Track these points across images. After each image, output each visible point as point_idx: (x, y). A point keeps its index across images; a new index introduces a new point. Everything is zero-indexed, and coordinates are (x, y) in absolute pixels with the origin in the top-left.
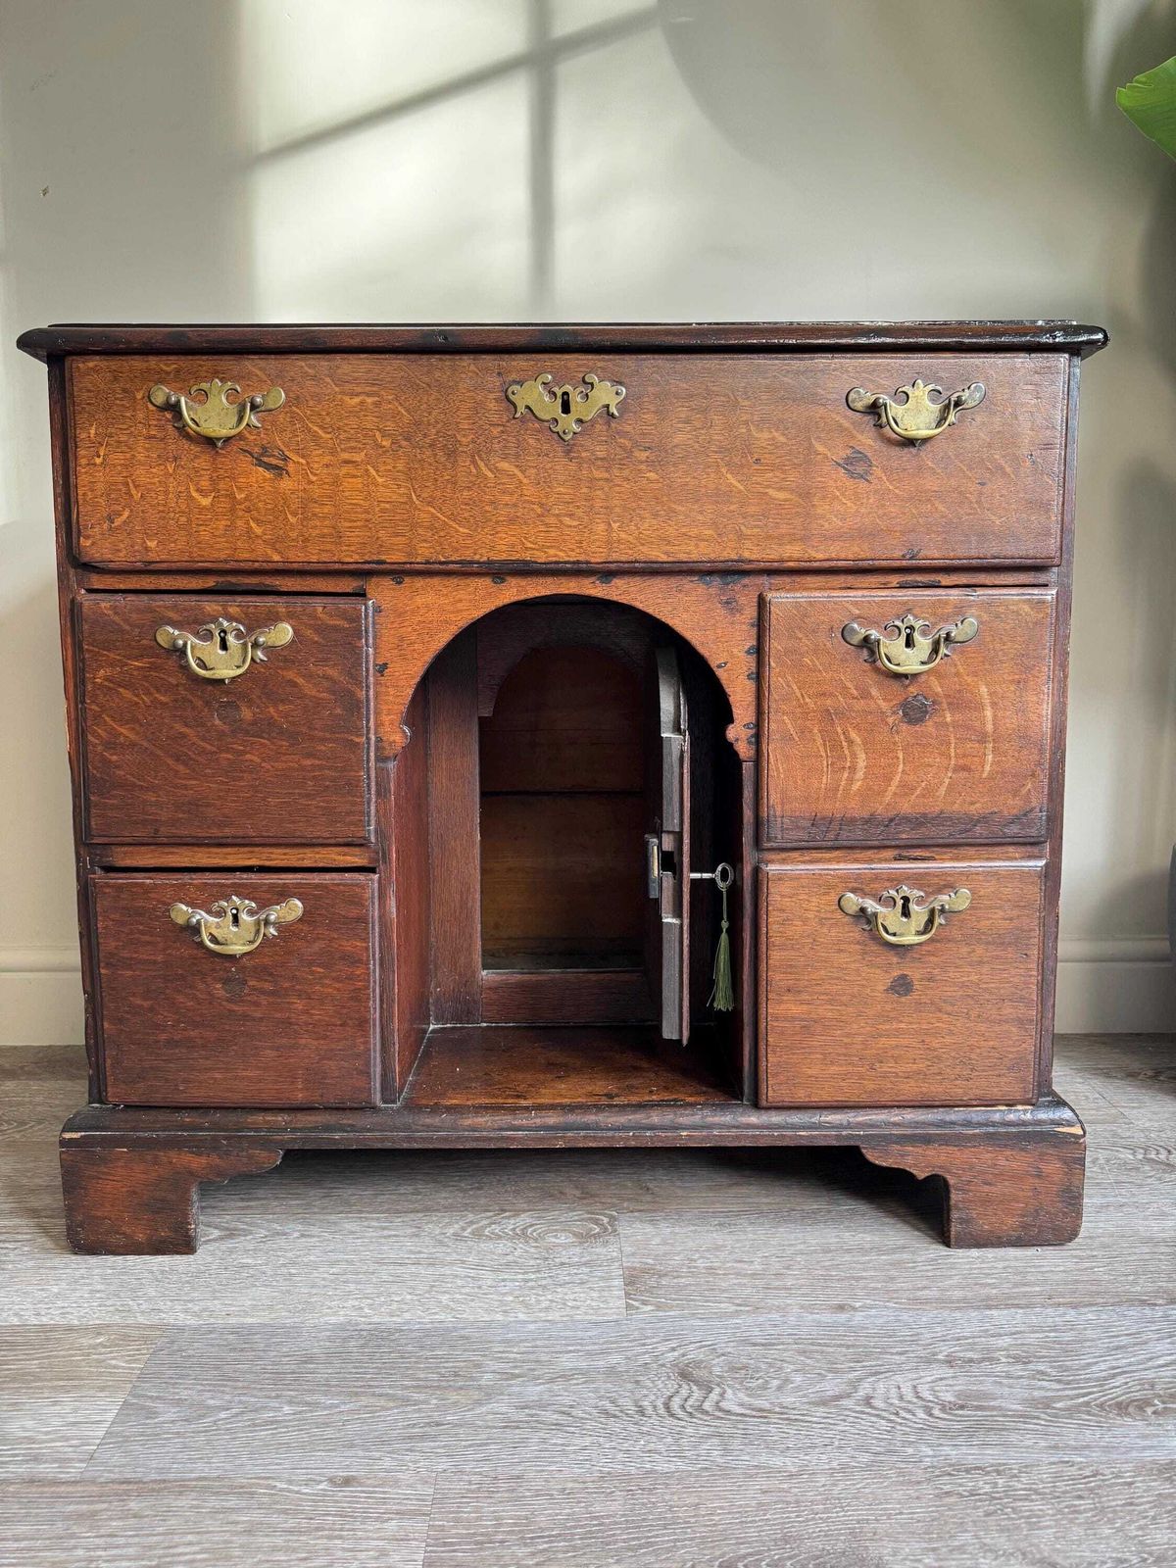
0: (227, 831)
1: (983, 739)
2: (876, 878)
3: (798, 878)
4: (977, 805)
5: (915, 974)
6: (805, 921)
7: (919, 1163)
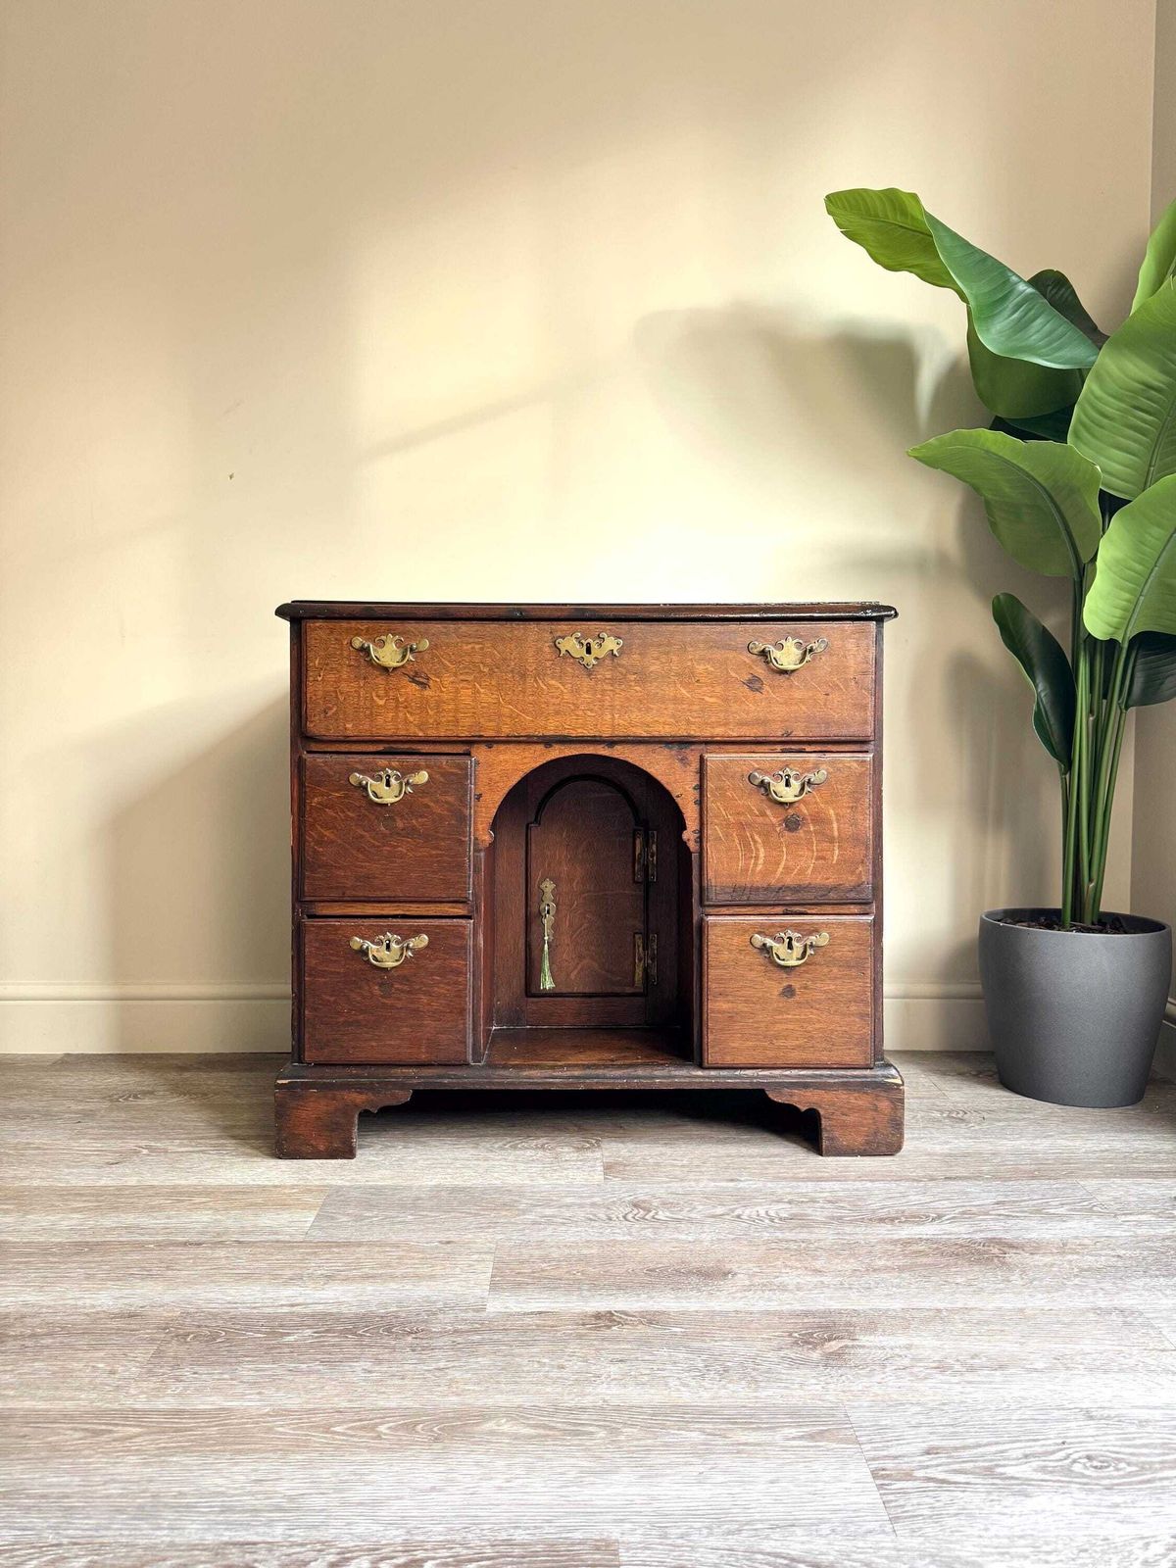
0: (386, 893)
1: (832, 840)
2: (773, 925)
3: (725, 925)
4: (831, 880)
5: (796, 985)
6: (730, 951)
7: (802, 1100)
